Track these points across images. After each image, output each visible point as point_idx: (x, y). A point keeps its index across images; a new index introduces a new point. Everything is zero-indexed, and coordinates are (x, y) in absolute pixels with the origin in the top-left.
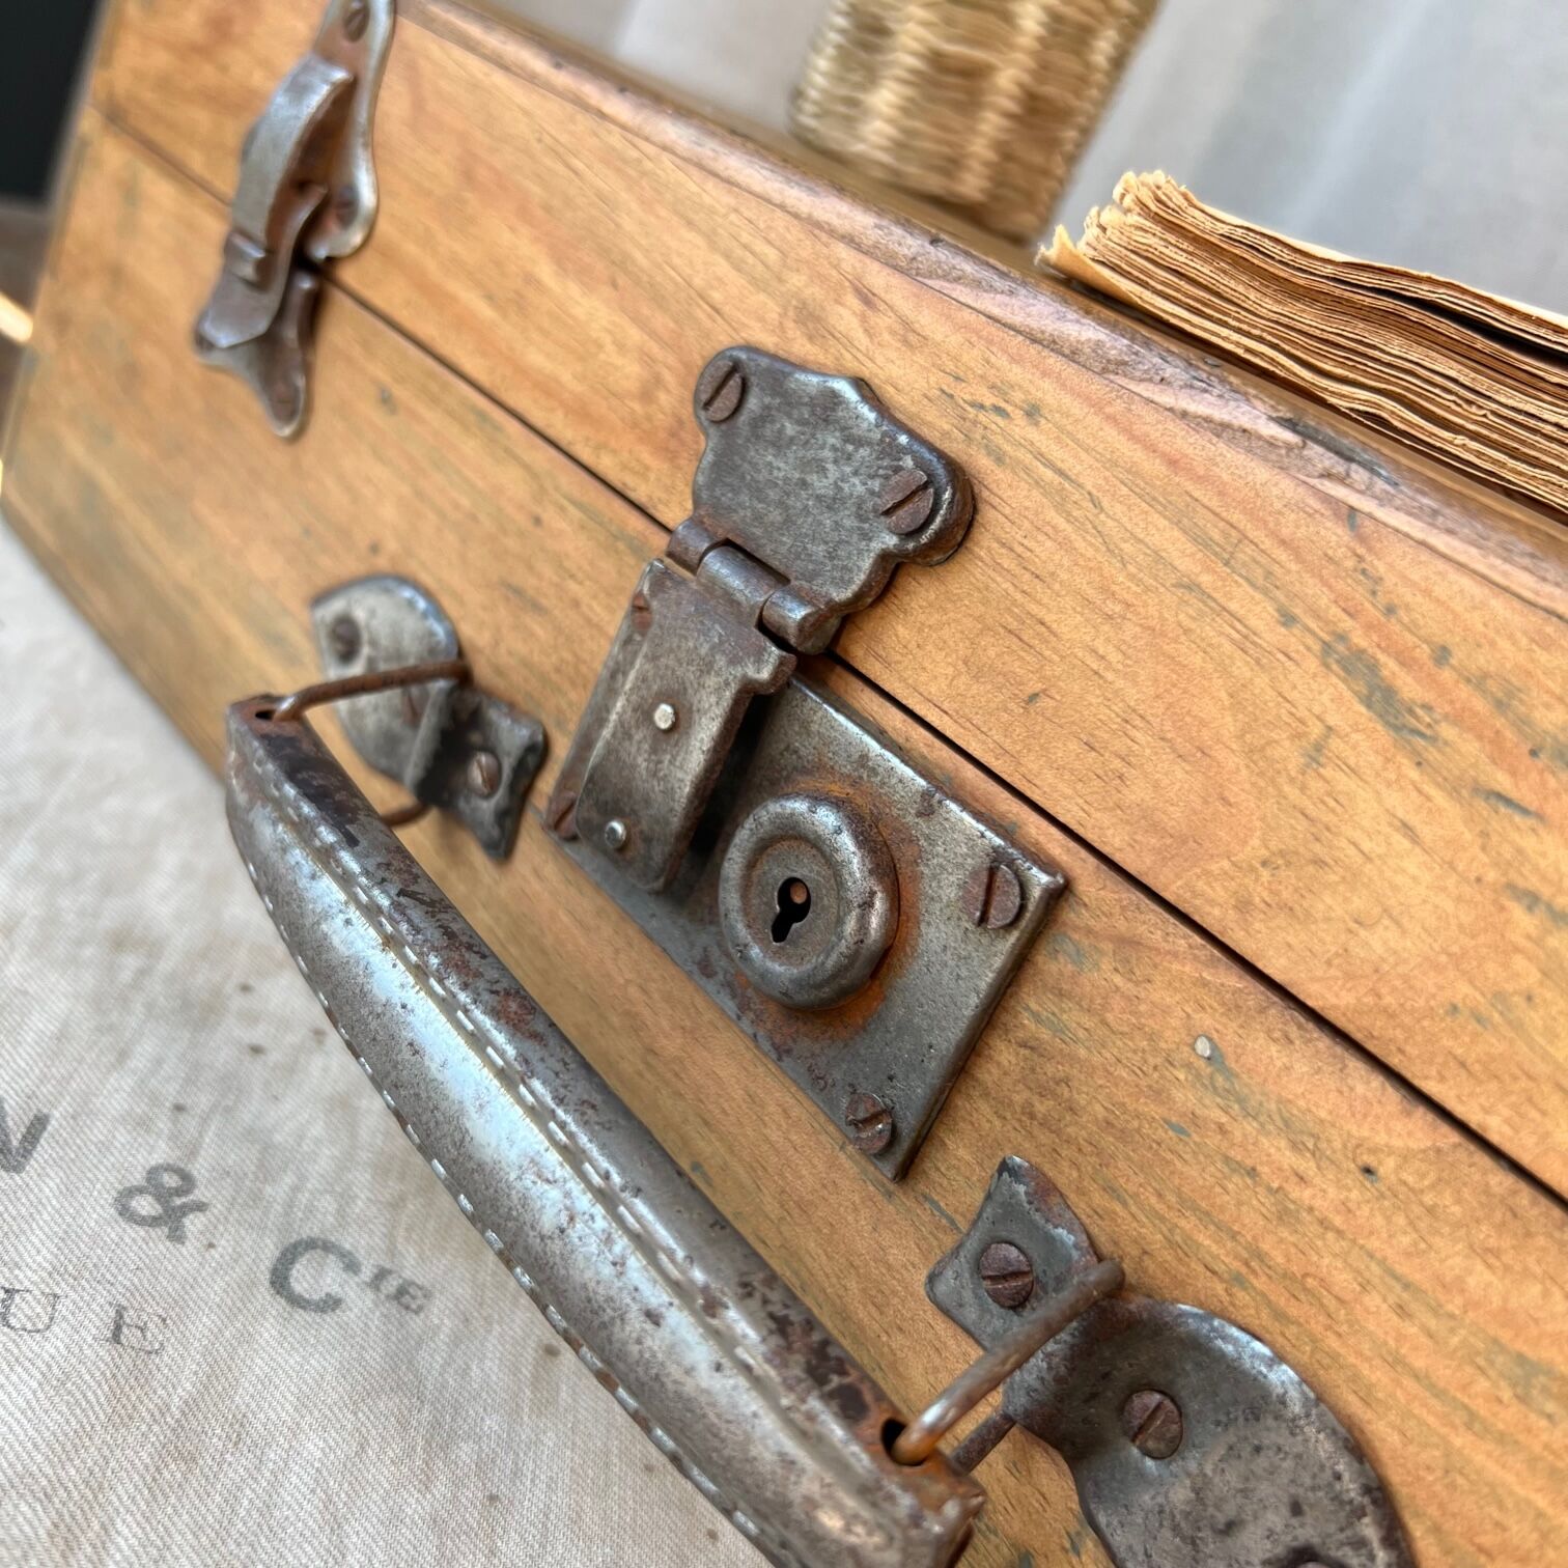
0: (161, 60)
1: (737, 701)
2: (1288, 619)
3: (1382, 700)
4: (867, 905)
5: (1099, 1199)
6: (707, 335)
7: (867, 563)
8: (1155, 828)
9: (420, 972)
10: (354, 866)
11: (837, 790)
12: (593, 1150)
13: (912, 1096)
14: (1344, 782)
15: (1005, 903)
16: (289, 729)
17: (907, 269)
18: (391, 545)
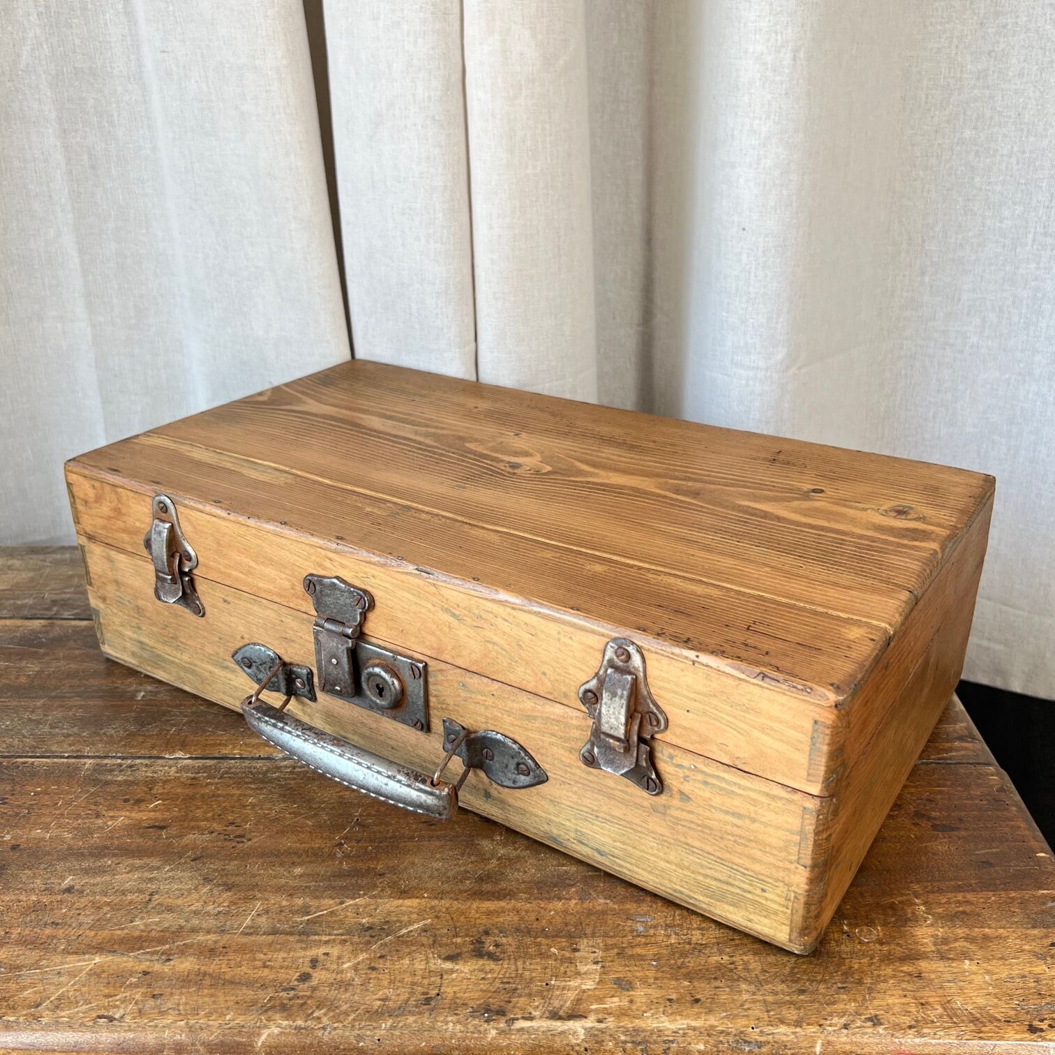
0: (100, 522)
1: (348, 653)
2: (434, 606)
3: (454, 615)
4: (393, 684)
5: (461, 719)
6: (300, 573)
7: (358, 616)
8: (433, 649)
9: (314, 743)
10: (290, 729)
11: (377, 661)
12: (362, 761)
13: (420, 715)
14: (456, 632)
15: (417, 672)
16: (258, 704)
17: (335, 552)
18: (246, 636)
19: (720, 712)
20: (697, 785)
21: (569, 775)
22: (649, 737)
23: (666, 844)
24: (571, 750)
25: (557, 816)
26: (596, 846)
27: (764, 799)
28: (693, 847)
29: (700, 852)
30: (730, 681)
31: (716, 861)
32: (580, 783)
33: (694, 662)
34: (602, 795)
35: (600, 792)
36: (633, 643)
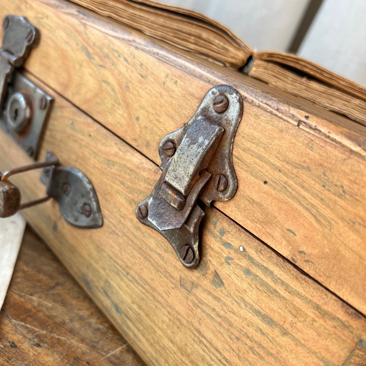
2: (77, 44)
3: (88, 54)
4: (26, 111)
11: (24, 92)
13: (34, 143)
14: (84, 70)
15: (44, 103)
19: (306, 190)
20: (237, 271)
21: (121, 225)
22: (209, 202)
23: (178, 323)
24: (131, 202)
25: (97, 262)
26: (117, 301)
27: (311, 313)
28: (203, 336)
29: (208, 345)
30: (338, 154)
31: (220, 361)
32: (126, 236)
33: (300, 122)
34: (140, 254)
35: (140, 250)
36: (237, 92)
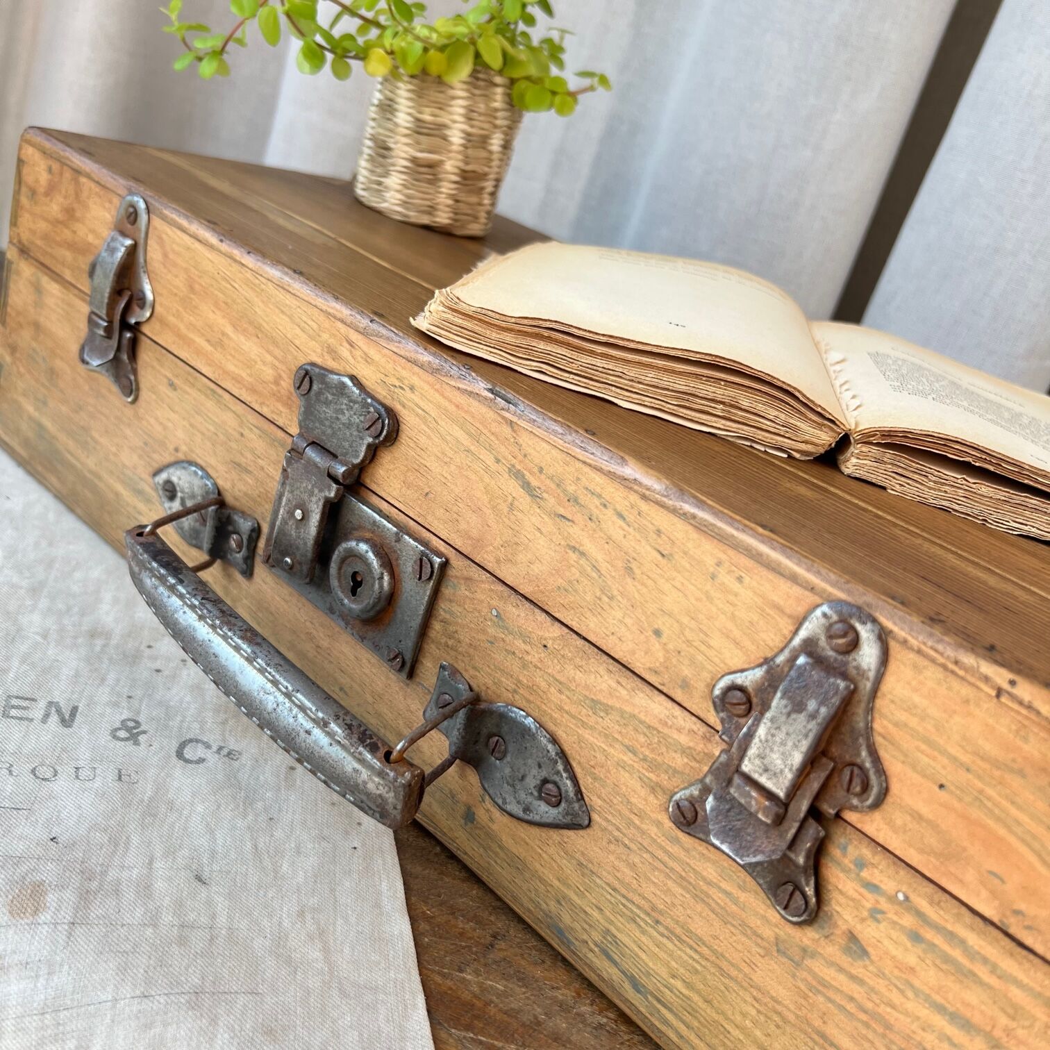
0: (42, 226)
1: (324, 506)
2: (498, 461)
3: (527, 486)
4: (381, 578)
5: (472, 672)
6: (296, 358)
7: (364, 448)
8: (470, 538)
9: (213, 627)
10: (184, 591)
11: (368, 535)
12: (281, 680)
13: (408, 645)
14: (520, 515)
15: (427, 570)
16: (151, 539)
17: (364, 333)
18: (184, 448)
19: (1019, 808)
20: (894, 934)
21: (633, 830)
22: (832, 812)
23: (776, 1018)
24: (654, 788)
25: (581, 894)
26: (635, 972)
32: (648, 851)
33: (1000, 692)
34: (684, 888)
35: (682, 880)
36: (874, 621)
